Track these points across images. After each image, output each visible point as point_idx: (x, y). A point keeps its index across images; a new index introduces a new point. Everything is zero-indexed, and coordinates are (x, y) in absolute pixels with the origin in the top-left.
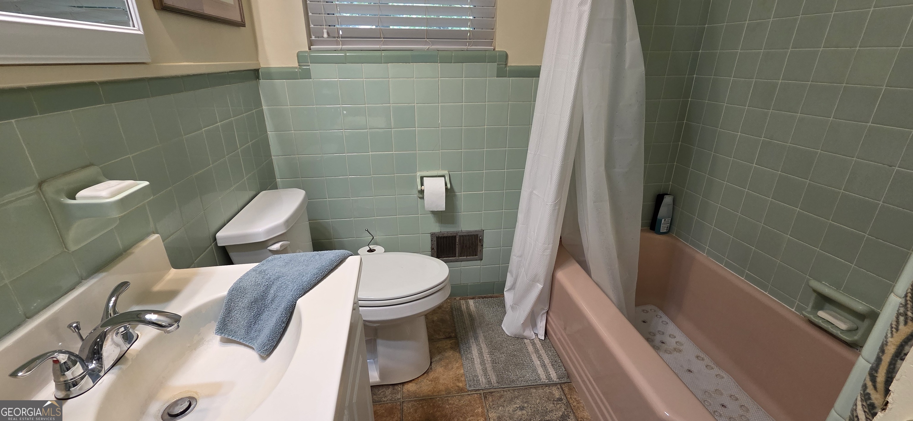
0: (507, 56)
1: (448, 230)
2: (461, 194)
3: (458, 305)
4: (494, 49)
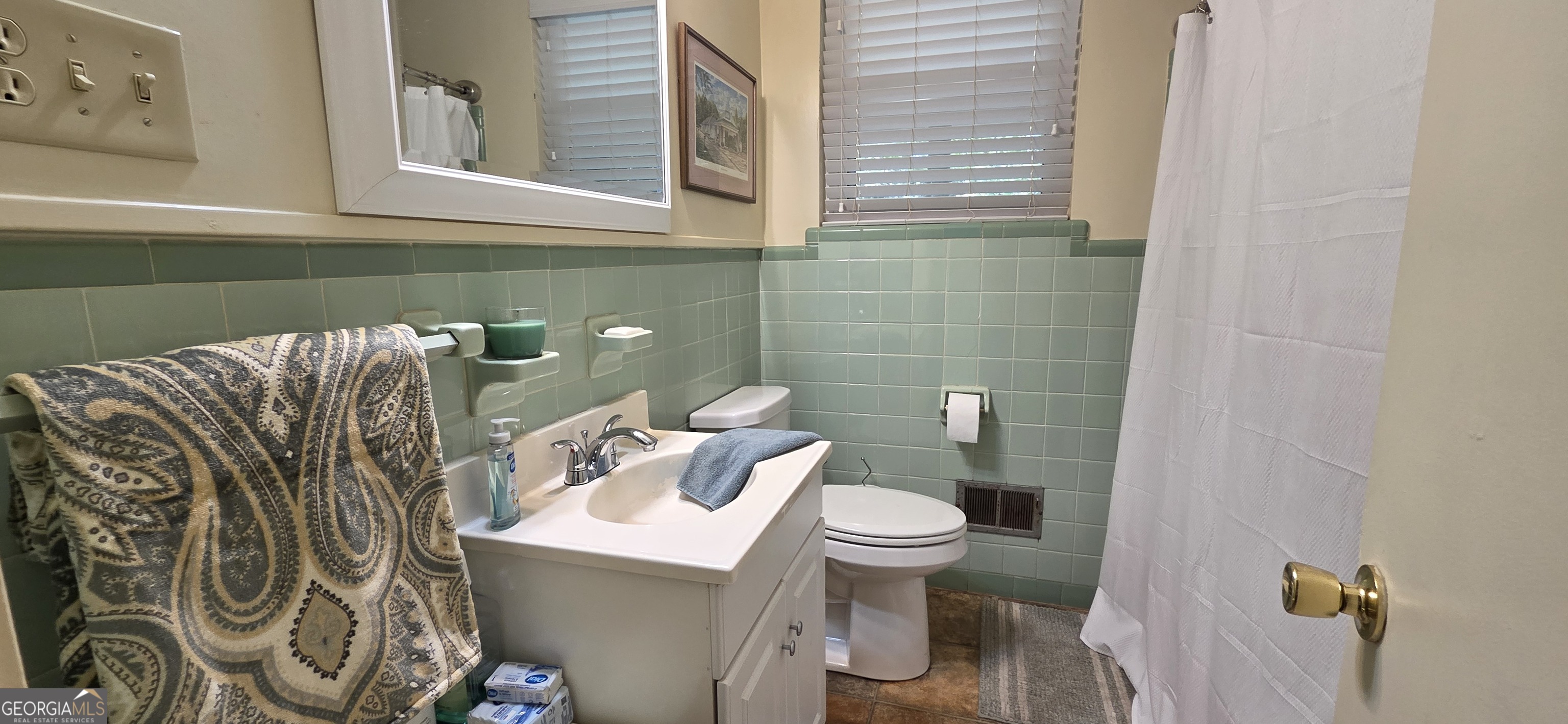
0: (1087, 226)
1: (985, 478)
2: (1008, 424)
3: (992, 605)
4: (1069, 219)
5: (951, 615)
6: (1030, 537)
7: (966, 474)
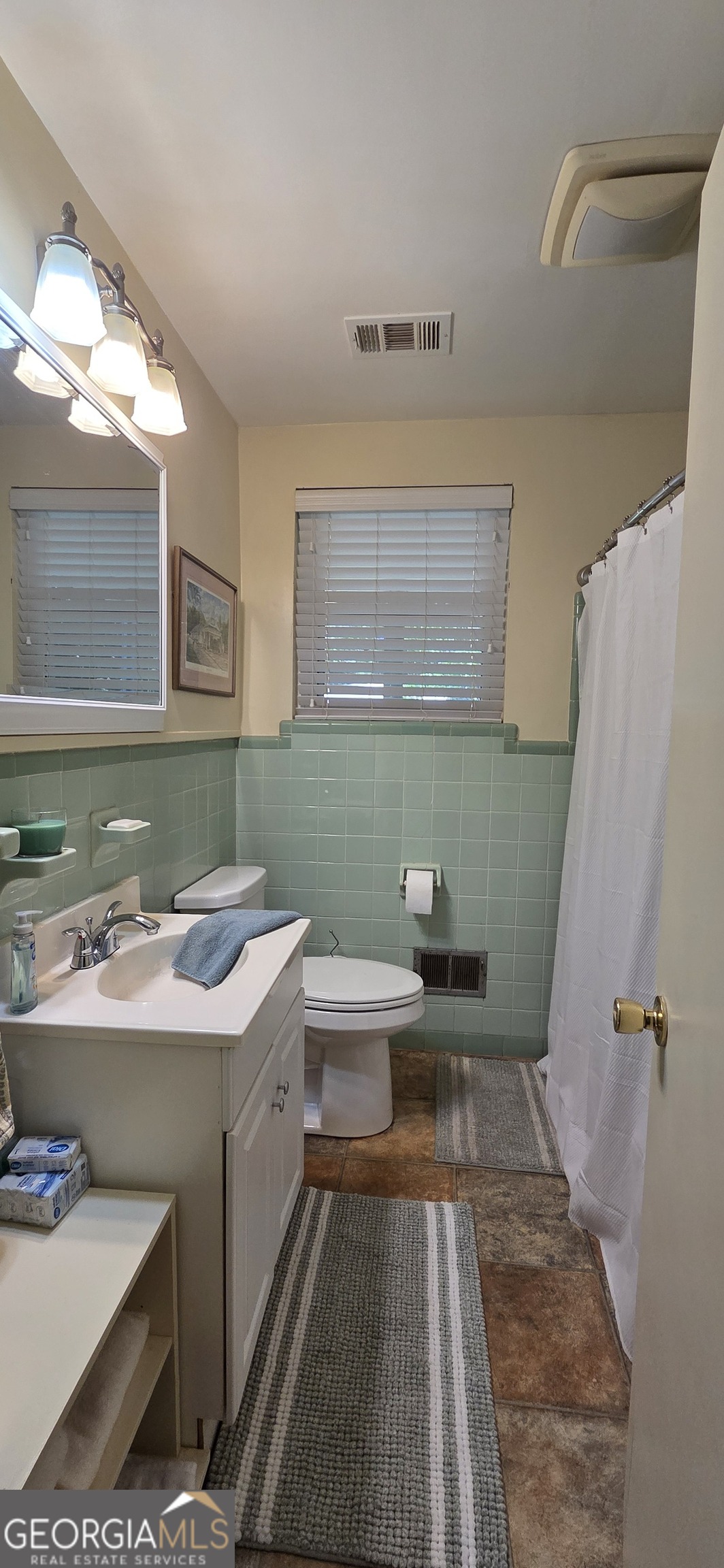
0: (517, 729)
1: (437, 946)
2: (457, 897)
3: (446, 1061)
4: (502, 722)
5: (411, 1073)
6: (477, 997)
7: (422, 942)
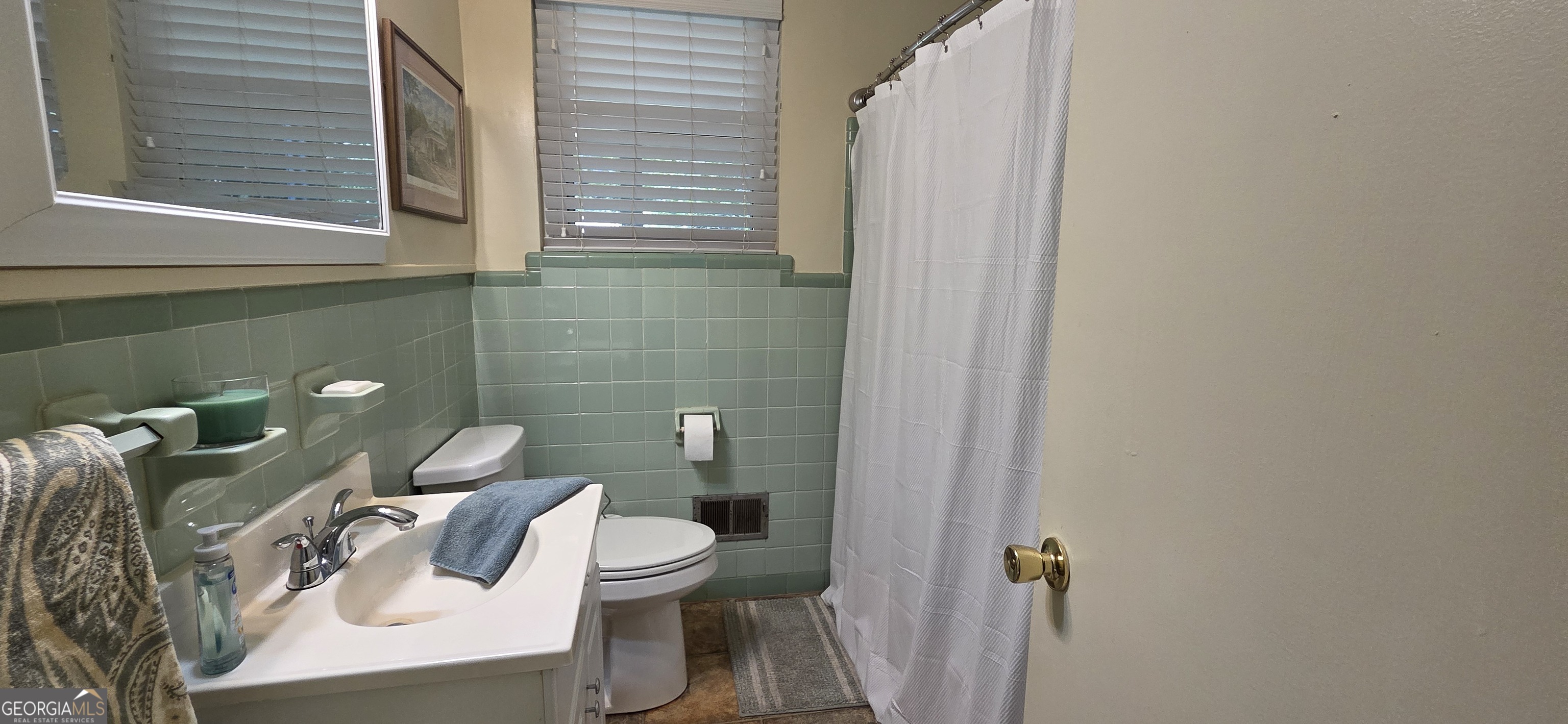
0: (793, 261)
1: (717, 492)
2: (737, 440)
3: (732, 608)
4: (777, 253)
5: (697, 627)
6: (759, 539)
7: (701, 489)
